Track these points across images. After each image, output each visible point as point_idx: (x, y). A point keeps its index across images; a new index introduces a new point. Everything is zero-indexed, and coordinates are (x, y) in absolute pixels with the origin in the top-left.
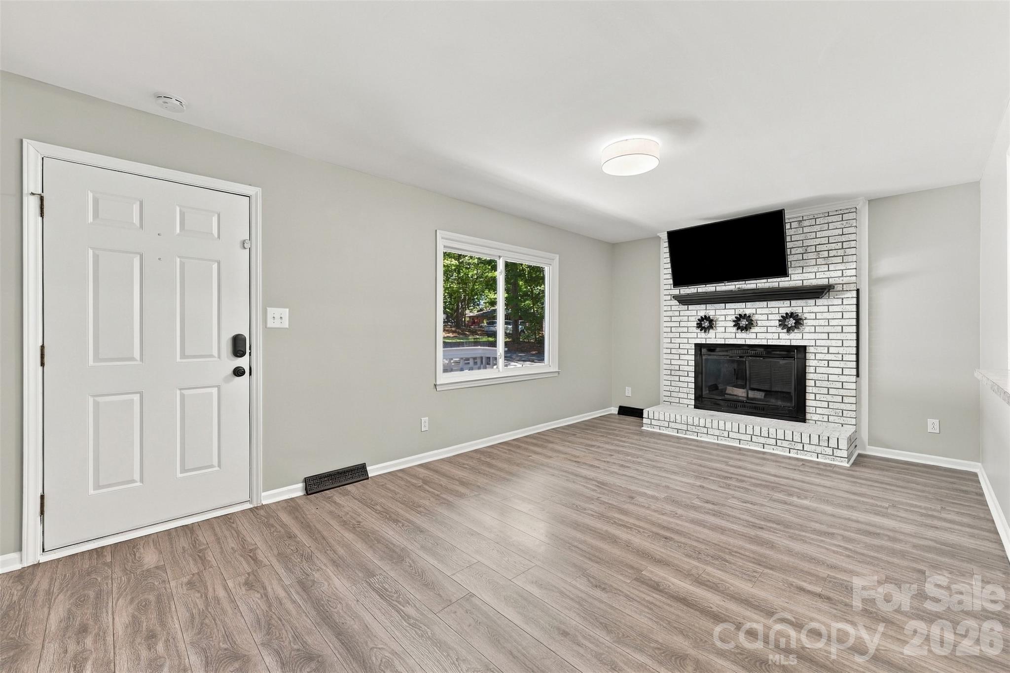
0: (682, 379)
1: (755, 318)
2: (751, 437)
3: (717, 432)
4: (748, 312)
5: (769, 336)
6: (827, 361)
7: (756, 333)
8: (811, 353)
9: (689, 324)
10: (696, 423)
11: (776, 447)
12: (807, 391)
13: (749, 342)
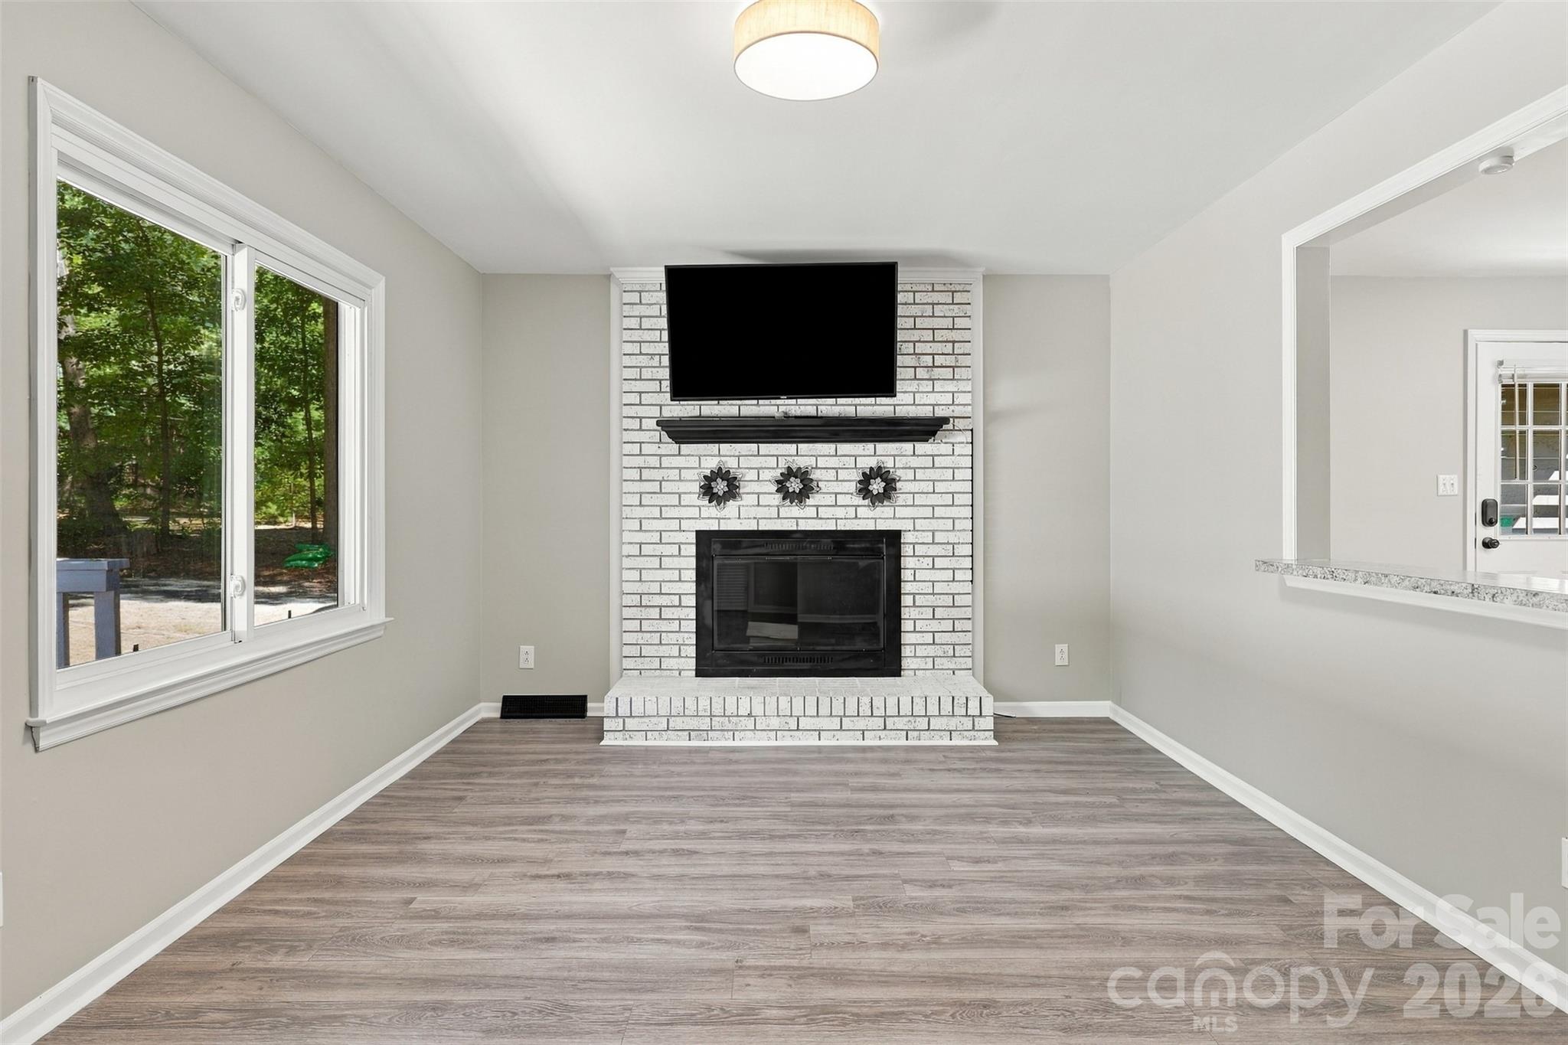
0: (667, 613)
1: (815, 475)
2: (841, 720)
3: (775, 723)
4: (802, 462)
5: (840, 512)
6: (931, 558)
7: (817, 507)
8: (907, 543)
9: (683, 487)
10: (731, 709)
11: (884, 732)
12: (902, 617)
13: (804, 526)
